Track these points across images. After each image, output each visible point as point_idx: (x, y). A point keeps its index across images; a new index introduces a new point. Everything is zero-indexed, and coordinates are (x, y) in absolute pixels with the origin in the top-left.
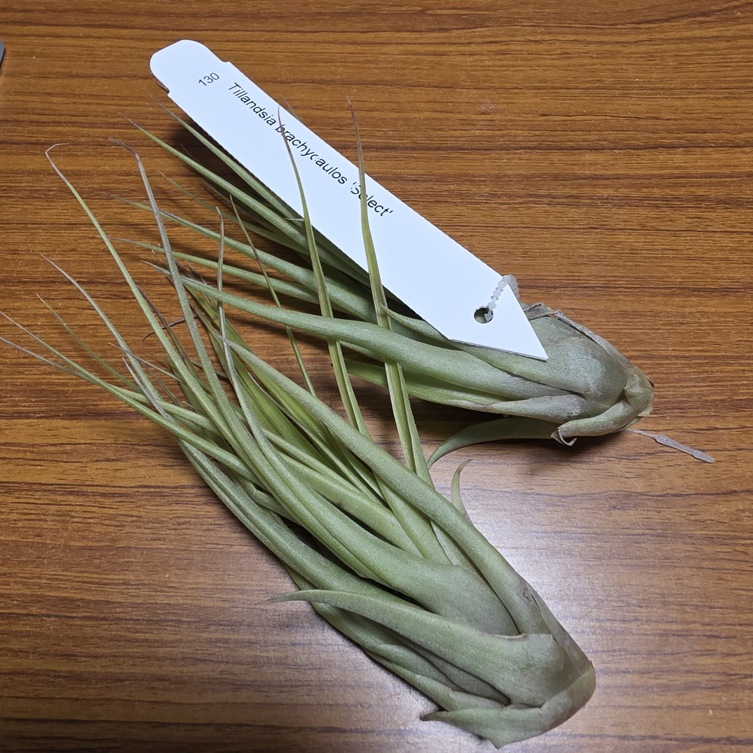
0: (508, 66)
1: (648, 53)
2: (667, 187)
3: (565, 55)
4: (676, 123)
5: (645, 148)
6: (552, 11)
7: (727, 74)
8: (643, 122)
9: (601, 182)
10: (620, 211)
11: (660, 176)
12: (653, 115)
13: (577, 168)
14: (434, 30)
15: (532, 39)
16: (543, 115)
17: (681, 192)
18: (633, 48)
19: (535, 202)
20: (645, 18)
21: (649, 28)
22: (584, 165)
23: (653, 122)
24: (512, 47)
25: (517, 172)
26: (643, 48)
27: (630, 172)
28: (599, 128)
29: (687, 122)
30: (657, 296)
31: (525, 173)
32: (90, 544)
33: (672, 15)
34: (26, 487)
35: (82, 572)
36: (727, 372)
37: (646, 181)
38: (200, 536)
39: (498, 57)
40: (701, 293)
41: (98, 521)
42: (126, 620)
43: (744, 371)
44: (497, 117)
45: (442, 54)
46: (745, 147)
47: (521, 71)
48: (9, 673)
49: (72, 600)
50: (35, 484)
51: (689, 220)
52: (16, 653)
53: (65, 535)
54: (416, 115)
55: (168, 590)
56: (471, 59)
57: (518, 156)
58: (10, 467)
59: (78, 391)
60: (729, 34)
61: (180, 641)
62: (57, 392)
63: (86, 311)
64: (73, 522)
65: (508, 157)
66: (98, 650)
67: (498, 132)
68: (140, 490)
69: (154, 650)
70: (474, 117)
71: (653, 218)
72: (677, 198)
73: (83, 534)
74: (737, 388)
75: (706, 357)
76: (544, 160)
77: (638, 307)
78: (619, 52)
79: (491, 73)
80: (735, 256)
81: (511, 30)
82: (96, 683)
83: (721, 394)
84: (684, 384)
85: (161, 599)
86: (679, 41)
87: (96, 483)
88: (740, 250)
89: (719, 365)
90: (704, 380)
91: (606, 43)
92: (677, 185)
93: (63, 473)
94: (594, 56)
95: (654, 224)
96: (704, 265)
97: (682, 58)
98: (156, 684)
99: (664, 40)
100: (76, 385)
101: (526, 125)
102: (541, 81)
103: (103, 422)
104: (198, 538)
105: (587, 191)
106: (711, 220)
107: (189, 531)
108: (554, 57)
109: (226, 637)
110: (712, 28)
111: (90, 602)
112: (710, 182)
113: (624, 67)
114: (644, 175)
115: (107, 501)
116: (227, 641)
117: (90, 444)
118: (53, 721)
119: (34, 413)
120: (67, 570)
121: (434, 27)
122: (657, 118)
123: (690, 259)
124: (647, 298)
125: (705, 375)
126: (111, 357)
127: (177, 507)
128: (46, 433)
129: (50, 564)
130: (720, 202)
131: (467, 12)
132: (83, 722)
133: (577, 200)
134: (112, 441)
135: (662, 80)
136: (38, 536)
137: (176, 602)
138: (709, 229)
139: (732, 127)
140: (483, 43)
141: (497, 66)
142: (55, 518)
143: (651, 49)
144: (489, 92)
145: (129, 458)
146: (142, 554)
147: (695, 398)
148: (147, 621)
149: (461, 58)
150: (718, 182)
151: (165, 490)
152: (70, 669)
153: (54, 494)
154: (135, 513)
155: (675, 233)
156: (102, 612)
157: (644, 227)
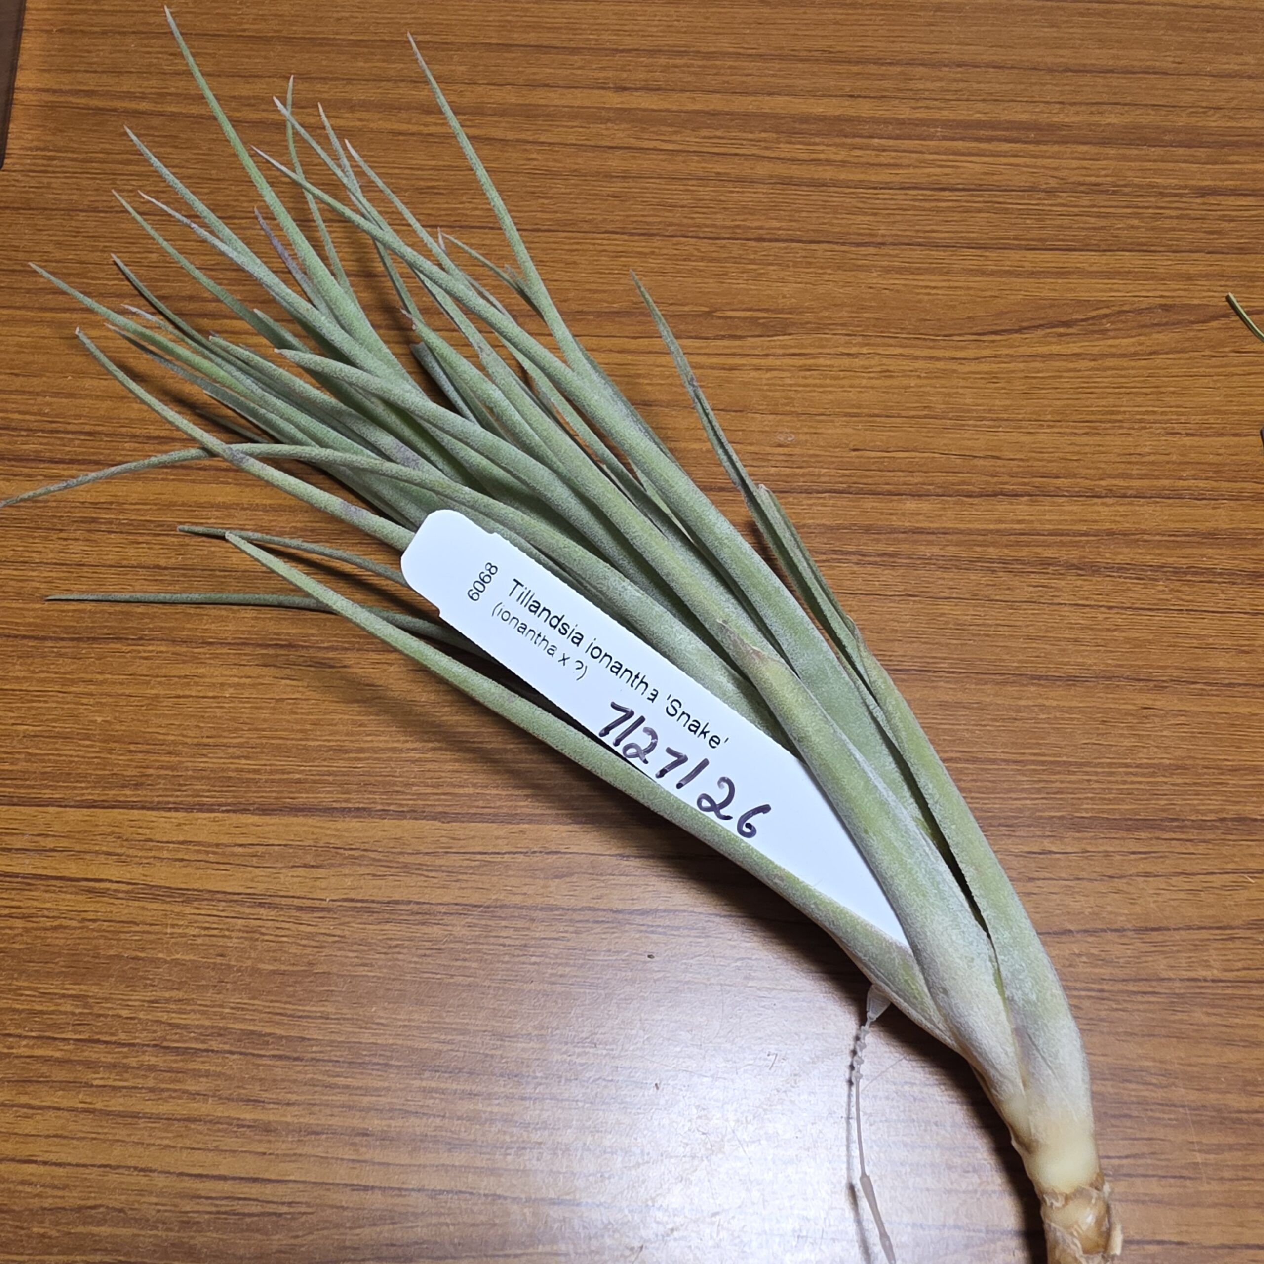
0: (815, 385)
1: (992, 373)
2: (1006, 546)
3: (887, 373)
4: (1021, 463)
5: (981, 496)
6: (872, 315)
7: (1088, 403)
8: (981, 462)
9: (923, 537)
10: (945, 575)
11: (998, 531)
12: (994, 454)
13: (894, 518)
14: (723, 337)
15: (846, 351)
16: (855, 450)
17: (1024, 553)
18: (973, 367)
19: (839, 561)
20: (990, 328)
21: (993, 341)
22: (903, 514)
23: (993, 462)
24: (821, 361)
25: (818, 522)
26: (985, 367)
27: (961, 526)
28: (924, 468)
29: (1036, 463)
30: (986, 683)
31: (828, 523)
32: (283, 968)
33: (1024, 324)
34: (207, 896)
35: (271, 1001)
36: (1069, 782)
37: (980, 538)
38: (416, 963)
39: (802, 373)
40: (1042, 682)
41: (293, 940)
42: (324, 1061)
43: (1089, 781)
44: (797, 451)
45: (732, 369)
46: (1106, 497)
47: (830, 392)
48: (184, 1120)
49: (261, 1035)
50: (218, 892)
51: (1031, 589)
52: (193, 1096)
53: (253, 955)
54: (696, 446)
55: (375, 1027)
56: (769, 375)
57: (821, 501)
58: (189, 870)
59: (273, 781)
60: (1095, 351)
61: (388, 1089)
62: (248, 780)
63: (284, 682)
64: (263, 941)
65: (809, 502)
66: (289, 1096)
67: (798, 470)
68: (345, 904)
69: (356, 1098)
70: (769, 450)
71: (988, 585)
72: (1017, 561)
73: (275, 954)
74: (1079, 802)
75: (1043, 763)
76: (854, 507)
77: (962, 697)
78: (955, 371)
79: (792, 394)
80: (1087, 636)
81: (821, 339)
82: (287, 1135)
83: (1059, 810)
84: (1014, 796)
85: (366, 1037)
86: (1031, 359)
87: (291, 894)
88: (1092, 629)
89: (1059, 773)
90: (1039, 791)
91: (938, 359)
92: (1018, 543)
93: (252, 881)
94: (923, 375)
95: (986, 593)
96: (1047, 646)
97: (1034, 381)
98: (357, 1139)
99: (1012, 356)
100: (271, 772)
101: (833, 462)
102: (853, 406)
103: (301, 819)
104: (412, 965)
105: (905, 548)
106: (1057, 589)
107: (400, 957)
108: (872, 375)
109: (443, 1086)
110: (1074, 342)
111: (282, 1037)
112: (1061, 541)
113: (961, 391)
114: (978, 530)
115: (305, 916)
116: (443, 1092)
117: (285, 845)
118: (234, 1178)
119: (219, 805)
120: (254, 998)
121: (722, 333)
122: (998, 458)
123: (1029, 638)
124: (973, 686)
125: (1041, 785)
126: (313, 740)
127: (387, 927)
128: (233, 830)
129: (234, 990)
130: (1070, 566)
131: (766, 315)
132: (269, 1181)
133: (892, 560)
134: (311, 843)
135: (1006, 409)
136: (222, 956)
137: (384, 1042)
138: (1056, 601)
139: (1092, 471)
140: (784, 355)
141: (800, 386)
142: (241, 934)
143: (995, 367)
144: (788, 418)
145: (332, 865)
146: (345, 982)
147: (1027, 814)
148: (350, 1063)
149: (754, 374)
150: (1071, 542)
151: (374, 905)
152: (257, 1117)
153: (241, 905)
154: (338, 932)
155: (1011, 604)
156: (296, 1051)
157: (974, 596)
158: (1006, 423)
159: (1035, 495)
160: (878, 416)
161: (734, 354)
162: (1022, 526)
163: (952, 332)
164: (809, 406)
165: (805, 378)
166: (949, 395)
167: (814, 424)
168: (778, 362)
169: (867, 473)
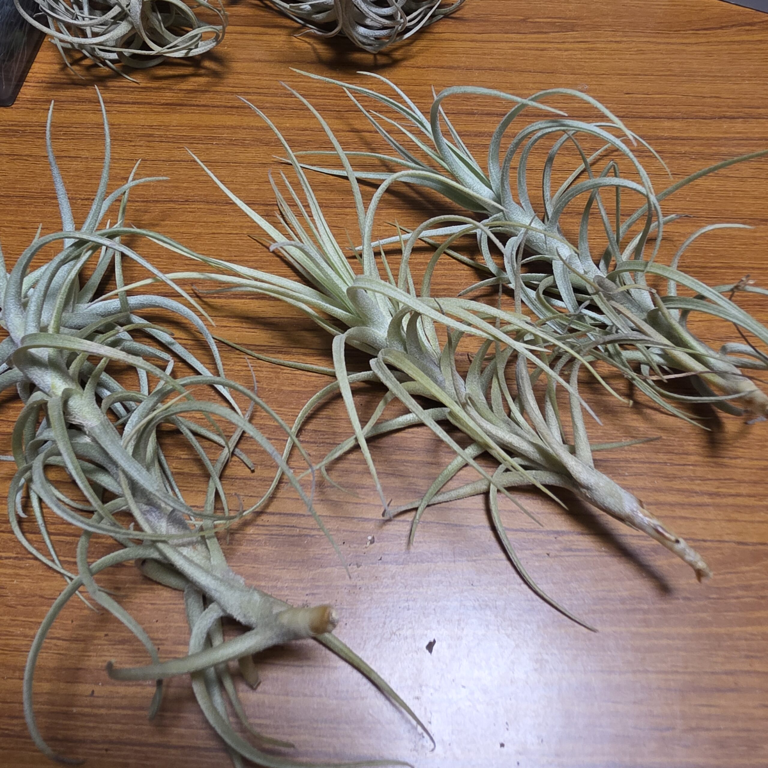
158: (722, 78)
159: (746, 118)
160: (639, 75)
161: (543, 42)
162: (741, 135)
163: (679, 29)
164: (594, 70)
165: (589, 54)
166: (682, 63)
167: (600, 80)
168: (571, 46)
169: (637, 106)
